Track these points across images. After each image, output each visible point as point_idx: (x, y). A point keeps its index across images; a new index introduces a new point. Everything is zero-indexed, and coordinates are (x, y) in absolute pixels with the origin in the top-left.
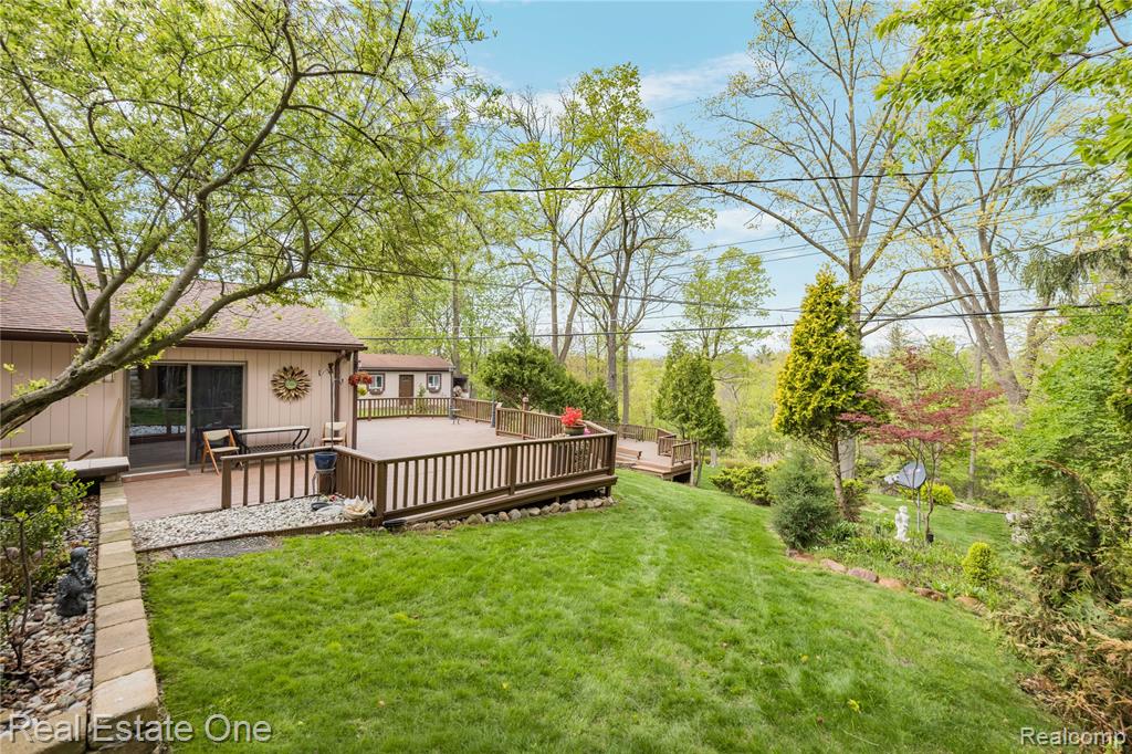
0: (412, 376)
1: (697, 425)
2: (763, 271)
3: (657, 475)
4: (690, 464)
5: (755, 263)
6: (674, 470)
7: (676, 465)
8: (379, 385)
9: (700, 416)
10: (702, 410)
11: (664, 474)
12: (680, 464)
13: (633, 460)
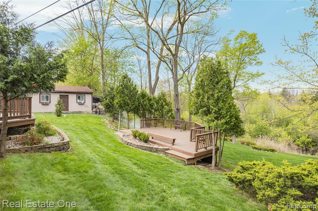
0: (68, 95)
1: (217, 118)
2: (258, 42)
3: (182, 160)
4: (212, 150)
5: (253, 38)
6: (197, 156)
7: (199, 151)
8: (47, 100)
9: (219, 110)
10: (221, 105)
11: (188, 160)
12: (203, 150)
13: (169, 145)
